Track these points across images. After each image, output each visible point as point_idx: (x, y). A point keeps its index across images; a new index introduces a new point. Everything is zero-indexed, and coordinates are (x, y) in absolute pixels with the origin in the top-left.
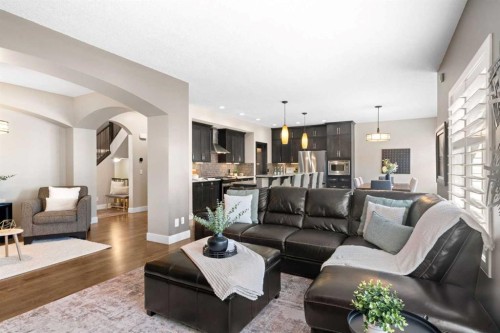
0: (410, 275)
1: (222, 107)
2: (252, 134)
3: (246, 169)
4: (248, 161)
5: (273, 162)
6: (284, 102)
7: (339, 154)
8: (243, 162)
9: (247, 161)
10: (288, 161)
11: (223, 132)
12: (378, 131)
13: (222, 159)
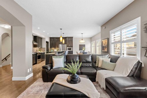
0: (128, 76)
1: (39, 28)
2: (45, 38)
3: (43, 49)
6: (61, 29)
7: (70, 46)
9: (43, 47)
10: (55, 47)
12: (82, 40)
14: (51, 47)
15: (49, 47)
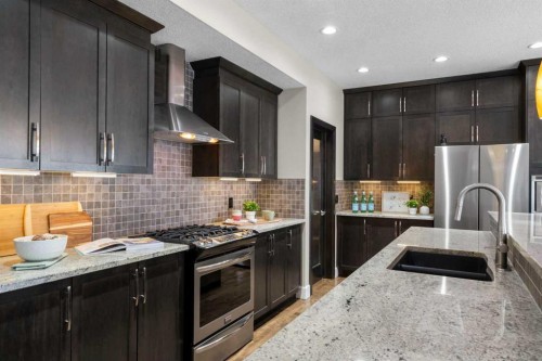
3: (279, 196)
4: (285, 171)
5: (346, 177)
8: (272, 177)
10: (390, 176)
11: (210, 74)
13: (204, 162)
14: (353, 176)
15: (339, 175)
